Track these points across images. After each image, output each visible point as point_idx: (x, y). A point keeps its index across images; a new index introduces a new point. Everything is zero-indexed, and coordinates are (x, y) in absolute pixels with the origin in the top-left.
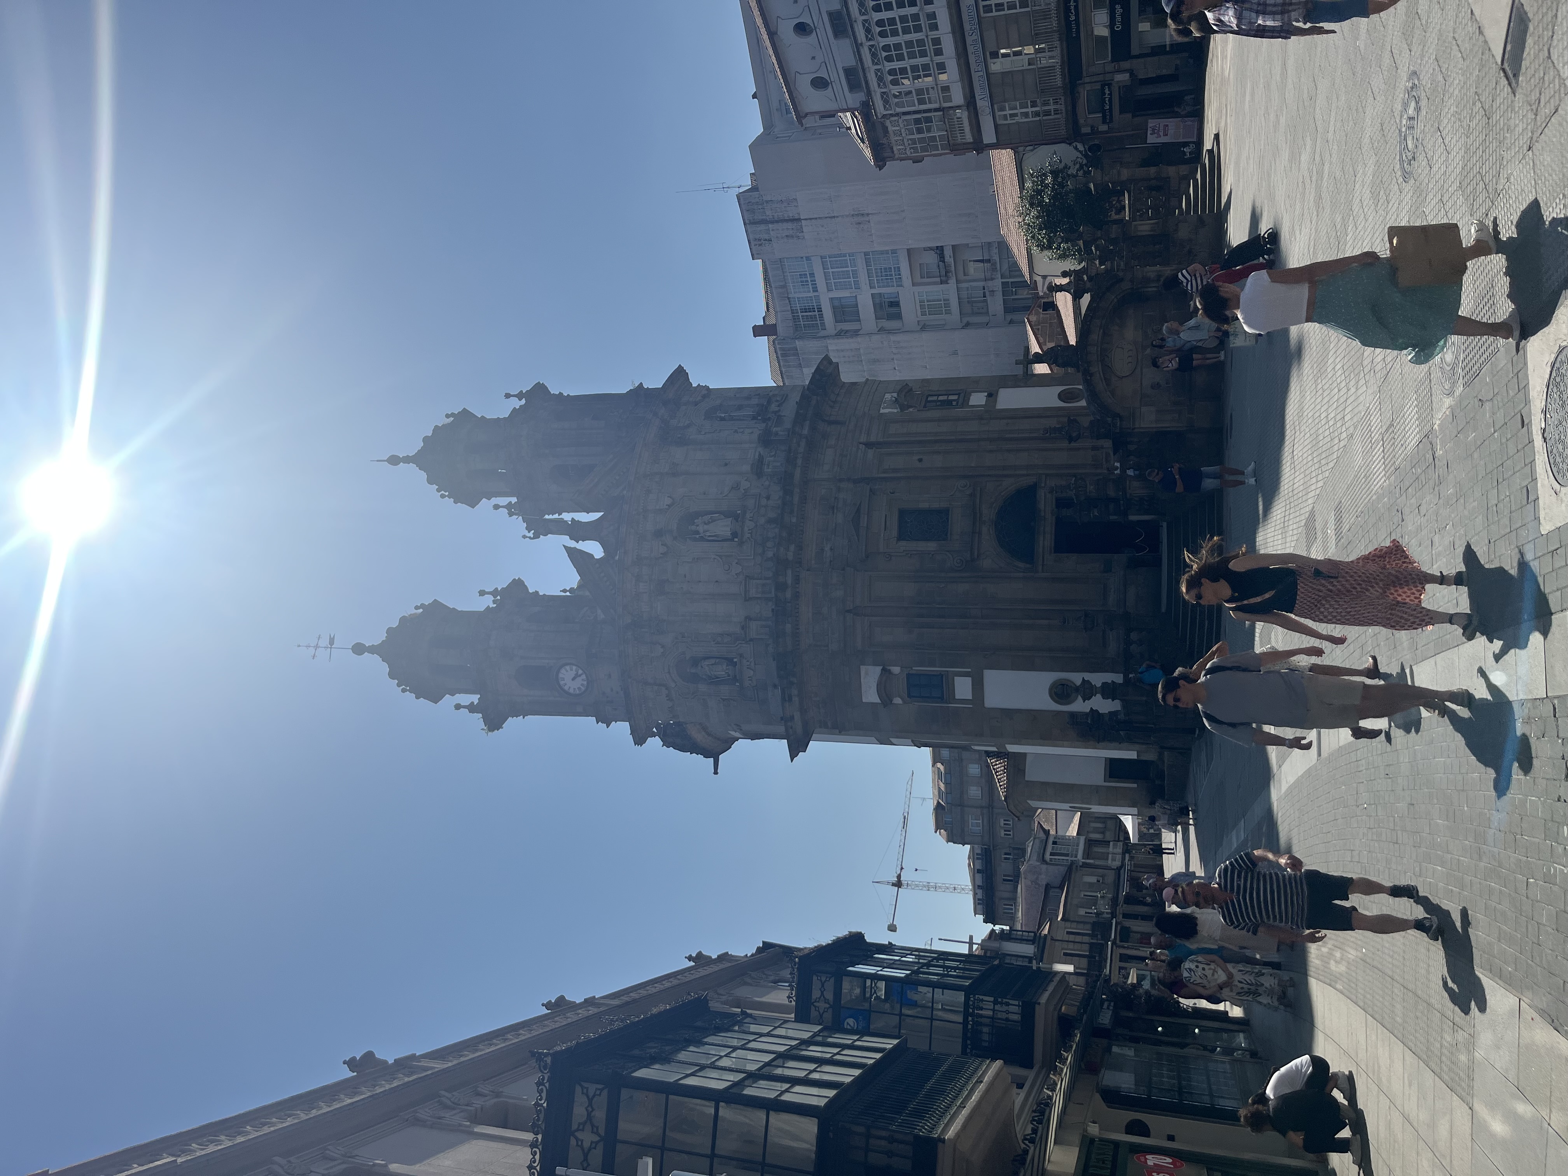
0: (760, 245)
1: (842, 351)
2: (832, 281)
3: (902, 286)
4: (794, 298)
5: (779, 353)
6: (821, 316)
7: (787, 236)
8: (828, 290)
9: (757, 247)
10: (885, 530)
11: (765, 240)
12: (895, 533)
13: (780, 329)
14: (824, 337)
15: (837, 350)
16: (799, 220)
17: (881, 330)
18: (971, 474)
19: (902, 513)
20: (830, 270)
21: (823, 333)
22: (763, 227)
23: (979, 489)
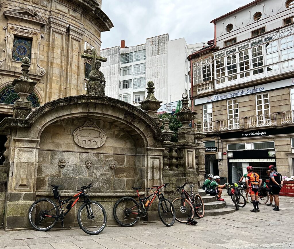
0: (151, 41)
1: (114, 69)
2: (137, 67)
3: (133, 89)
4: (133, 54)
5: (115, 48)
6: (126, 63)
7: (153, 50)
8: (134, 65)
9: (151, 40)
10: (21, 29)
11: (152, 43)
12: (19, 34)
13: (123, 49)
14: (119, 63)
15: (114, 67)
16: (158, 54)
17: (120, 83)
18: (48, 76)
19: (31, 39)
20: (140, 66)
21: (120, 63)
22: (157, 42)
23: (40, 79)
